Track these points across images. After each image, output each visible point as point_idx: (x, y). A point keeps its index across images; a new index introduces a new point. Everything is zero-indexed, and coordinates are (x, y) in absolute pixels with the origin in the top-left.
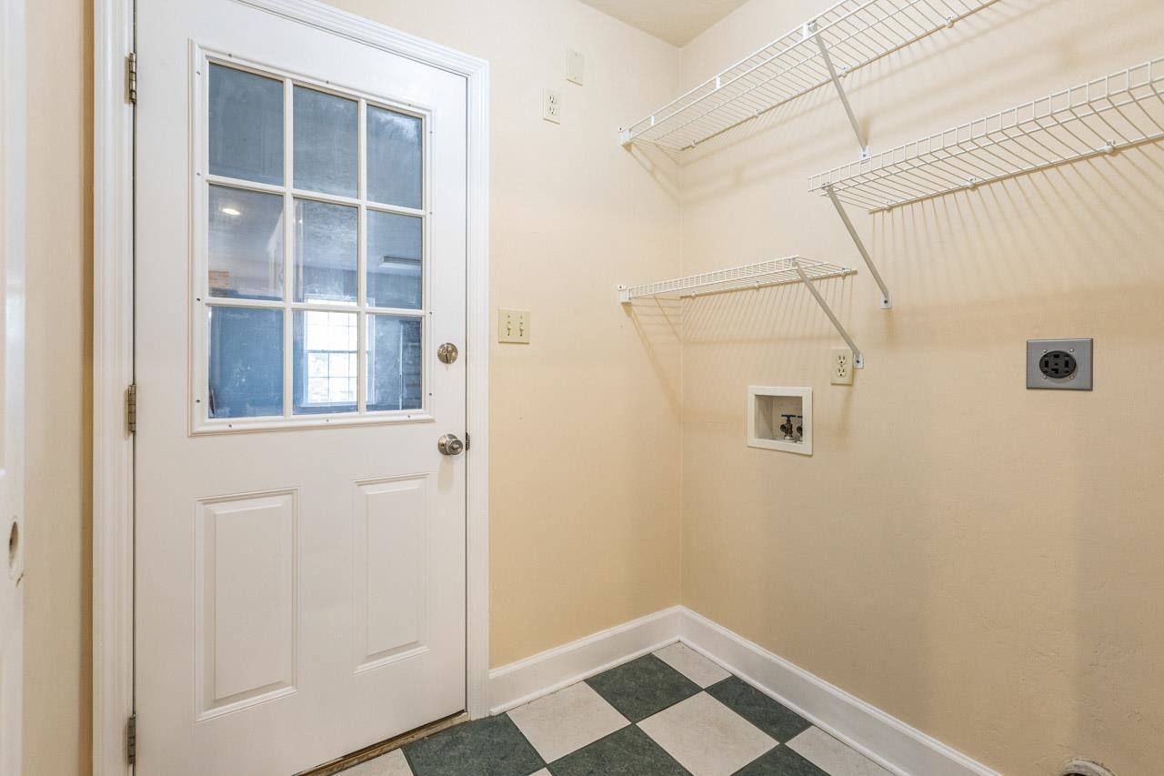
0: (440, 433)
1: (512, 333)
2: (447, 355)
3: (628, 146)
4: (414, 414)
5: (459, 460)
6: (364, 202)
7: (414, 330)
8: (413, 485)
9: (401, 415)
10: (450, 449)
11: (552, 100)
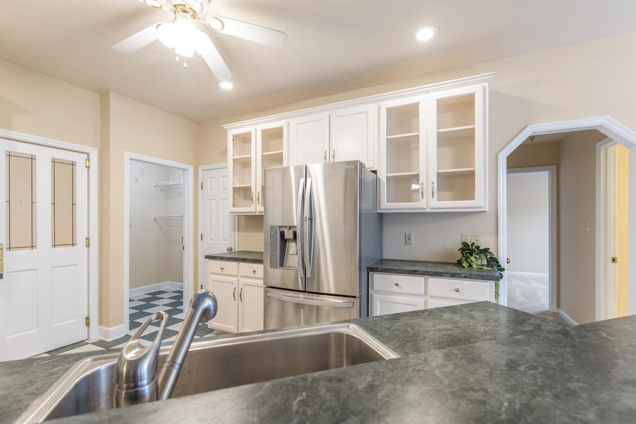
11: (137, 180)
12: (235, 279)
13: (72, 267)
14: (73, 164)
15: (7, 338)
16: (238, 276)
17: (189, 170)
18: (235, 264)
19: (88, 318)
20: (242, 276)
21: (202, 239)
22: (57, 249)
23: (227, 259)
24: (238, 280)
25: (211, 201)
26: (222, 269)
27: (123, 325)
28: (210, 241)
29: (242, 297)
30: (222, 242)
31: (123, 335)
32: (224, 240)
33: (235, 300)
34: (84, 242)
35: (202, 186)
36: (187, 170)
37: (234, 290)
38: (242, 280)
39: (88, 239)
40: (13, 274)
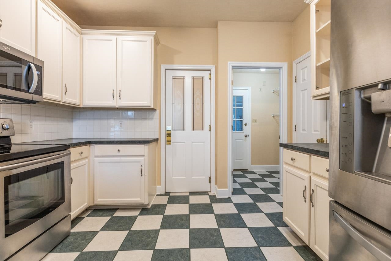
0: (245, 134)
1: (255, 121)
2: (246, 125)
3: (274, 92)
4: (242, 132)
5: (247, 138)
6: (236, 107)
7: (241, 122)
8: (241, 140)
9: (240, 132)
10: (246, 136)
11: (260, 89)
12: (306, 175)
13: (202, 143)
14: (203, 78)
15: (173, 178)
16: (310, 172)
17: (284, 67)
18: (306, 156)
19: (210, 178)
20: (314, 174)
21: (295, 130)
22: (195, 131)
23: (297, 149)
24: (310, 177)
25: (303, 92)
26: (292, 159)
27: (227, 189)
28: (303, 132)
29: (314, 201)
30: (313, 132)
31: (227, 197)
32: (316, 131)
33: (305, 201)
34: (208, 128)
35: (296, 79)
36: (282, 67)
37: (304, 188)
38: (314, 178)
39: (210, 126)
40: (175, 143)
